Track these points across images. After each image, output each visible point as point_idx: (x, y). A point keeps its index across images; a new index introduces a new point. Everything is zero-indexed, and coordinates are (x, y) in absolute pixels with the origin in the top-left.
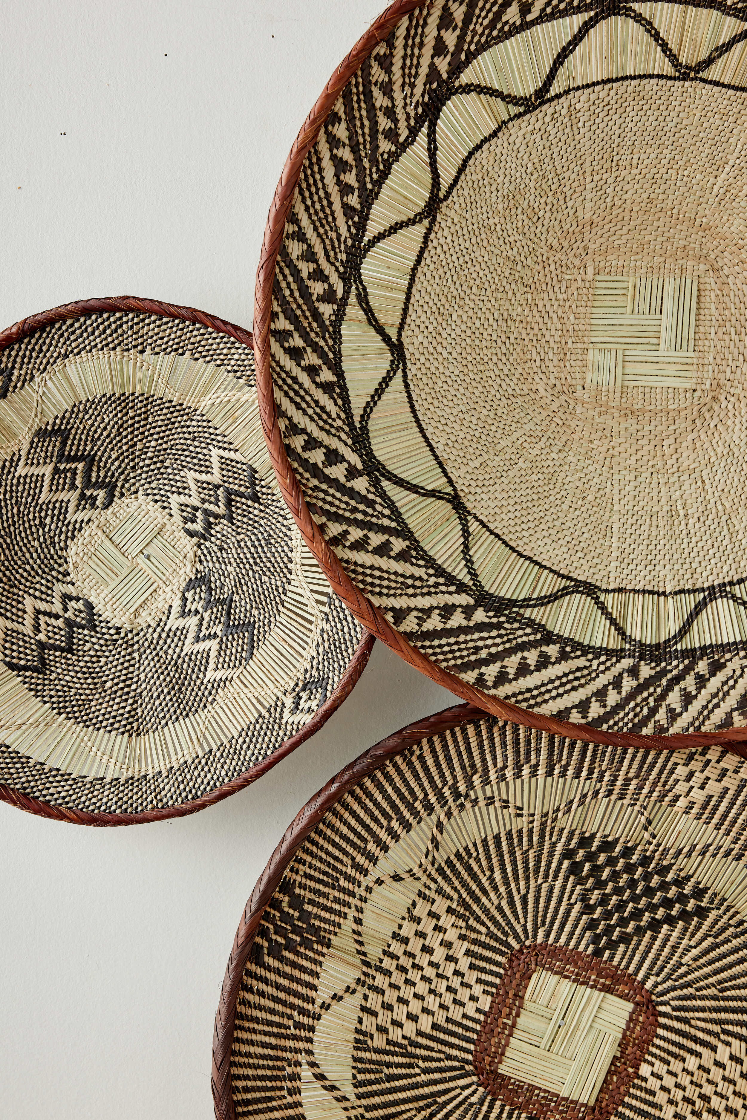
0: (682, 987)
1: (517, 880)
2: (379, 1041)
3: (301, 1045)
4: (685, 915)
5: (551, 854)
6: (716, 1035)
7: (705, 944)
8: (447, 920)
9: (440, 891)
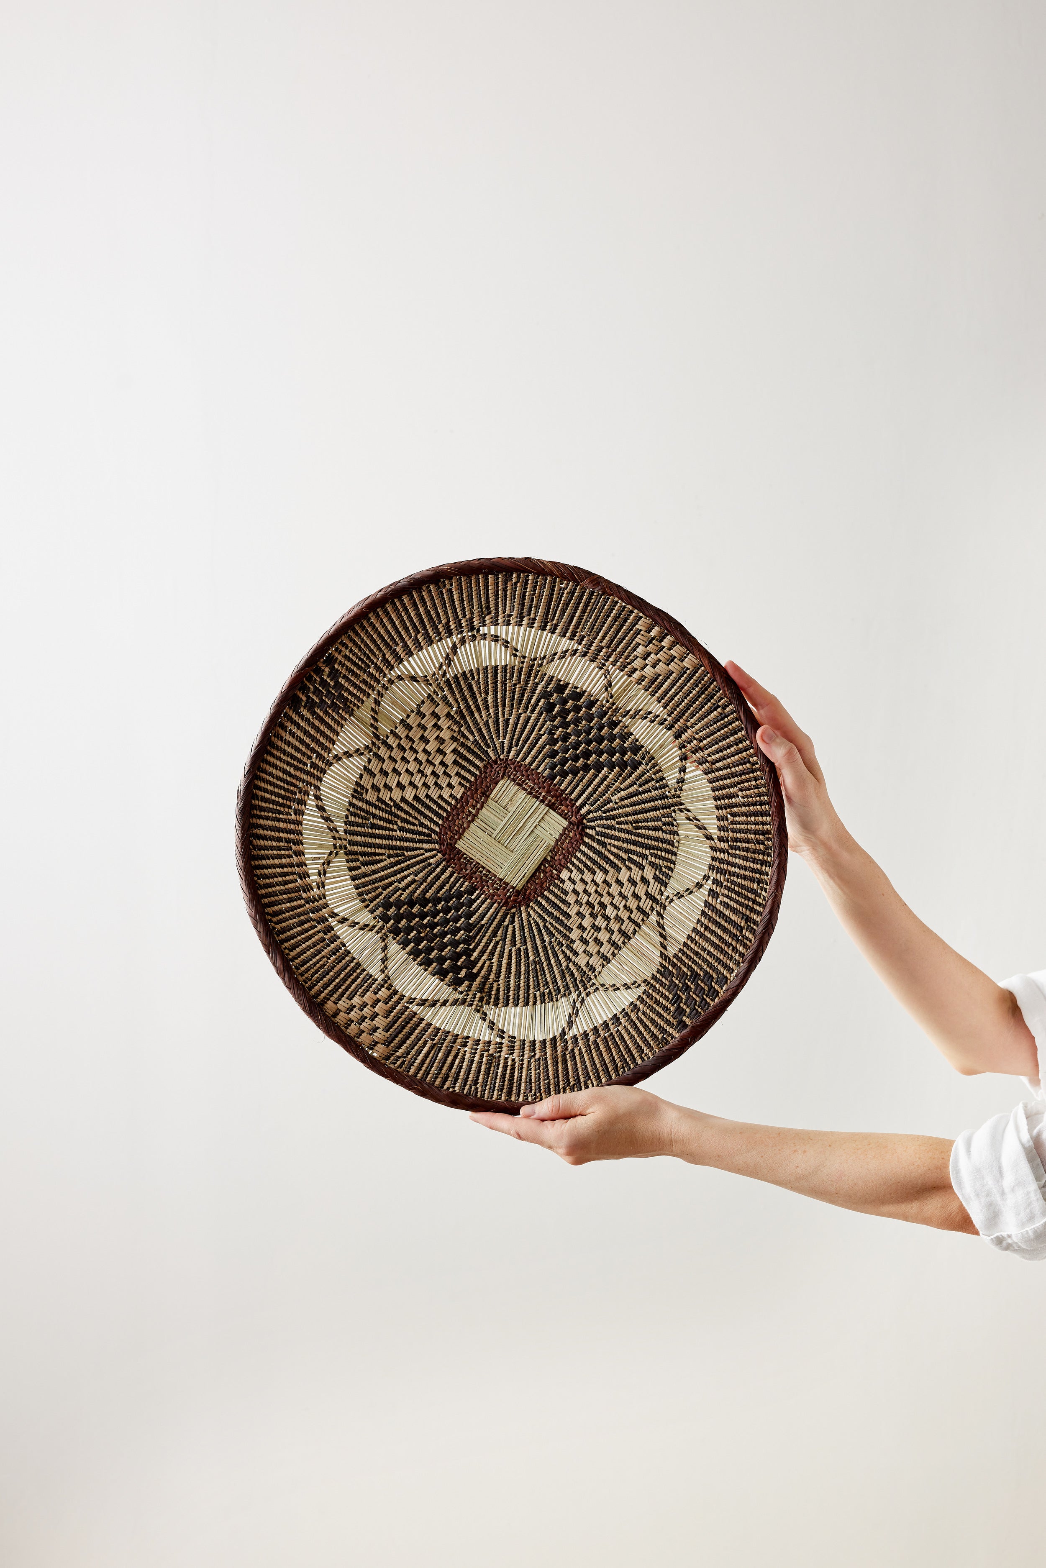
0: (607, 818)
1: (504, 706)
2: (371, 796)
3: (312, 780)
4: (623, 765)
5: (533, 691)
6: (623, 861)
7: (631, 790)
8: (444, 723)
9: (444, 698)
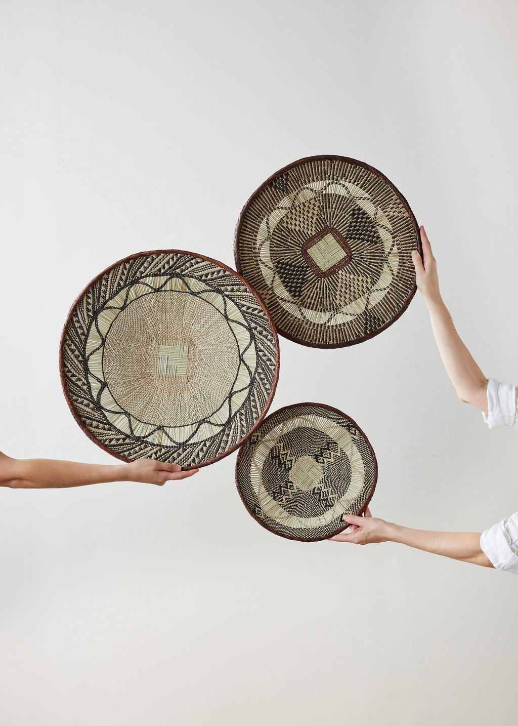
0: (360, 258)
1: (338, 209)
2: (285, 225)
3: (268, 213)
4: (372, 241)
5: (350, 207)
6: (362, 273)
7: (372, 251)
8: (316, 208)
9: (319, 200)
